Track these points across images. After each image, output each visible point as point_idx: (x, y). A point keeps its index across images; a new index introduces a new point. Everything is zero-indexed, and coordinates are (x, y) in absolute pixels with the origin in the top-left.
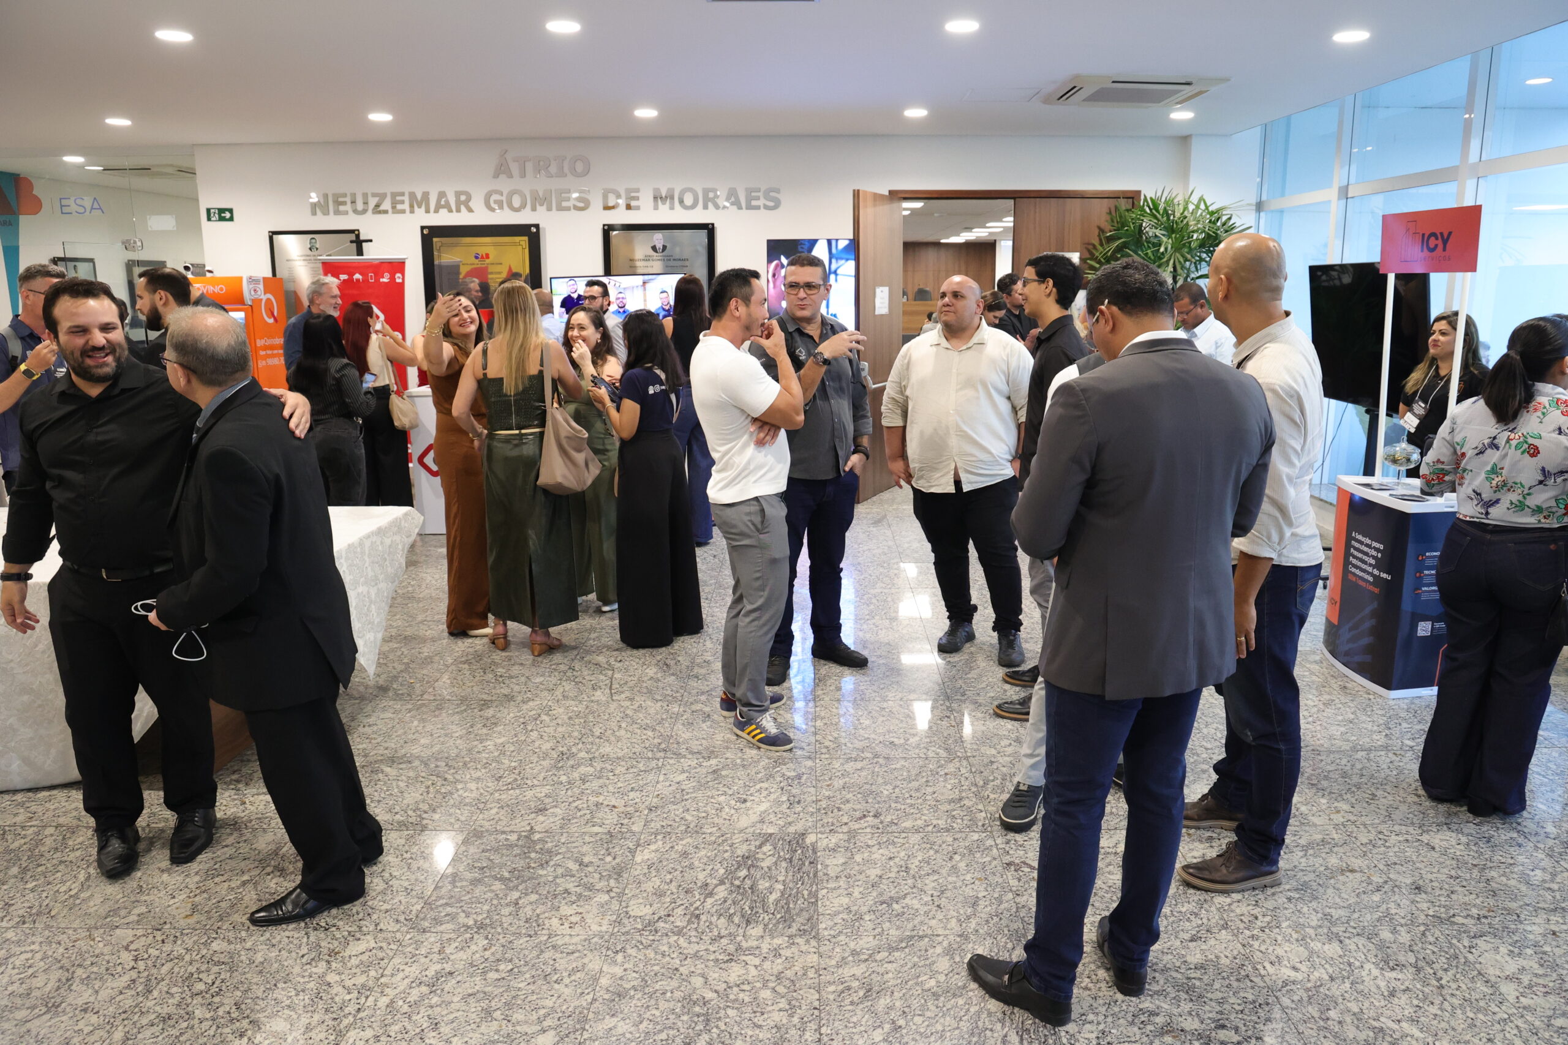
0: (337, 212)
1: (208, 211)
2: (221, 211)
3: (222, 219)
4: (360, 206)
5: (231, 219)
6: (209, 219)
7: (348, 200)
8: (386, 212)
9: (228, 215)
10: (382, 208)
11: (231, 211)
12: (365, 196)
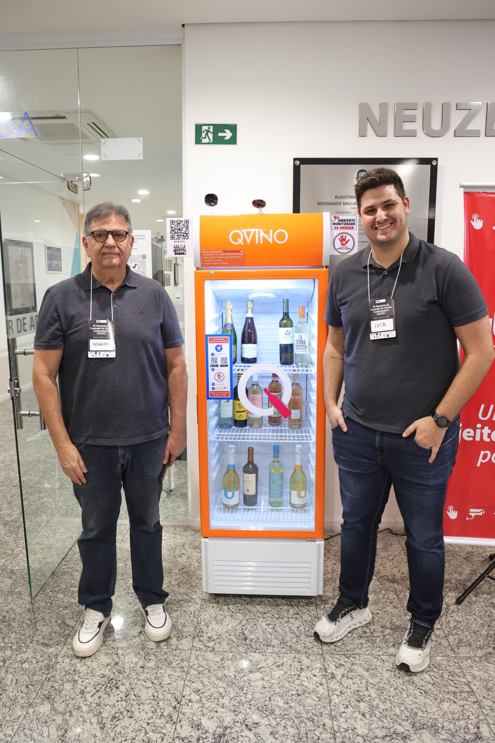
0: (399, 133)
1: (198, 128)
2: (219, 128)
3: (218, 141)
4: (436, 125)
5: (233, 141)
6: (198, 141)
7: (418, 114)
8: (476, 134)
9: (228, 134)
10: (472, 127)
11: (233, 128)
12: (445, 108)
